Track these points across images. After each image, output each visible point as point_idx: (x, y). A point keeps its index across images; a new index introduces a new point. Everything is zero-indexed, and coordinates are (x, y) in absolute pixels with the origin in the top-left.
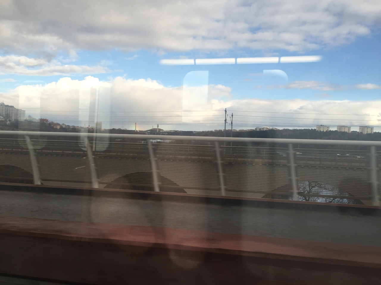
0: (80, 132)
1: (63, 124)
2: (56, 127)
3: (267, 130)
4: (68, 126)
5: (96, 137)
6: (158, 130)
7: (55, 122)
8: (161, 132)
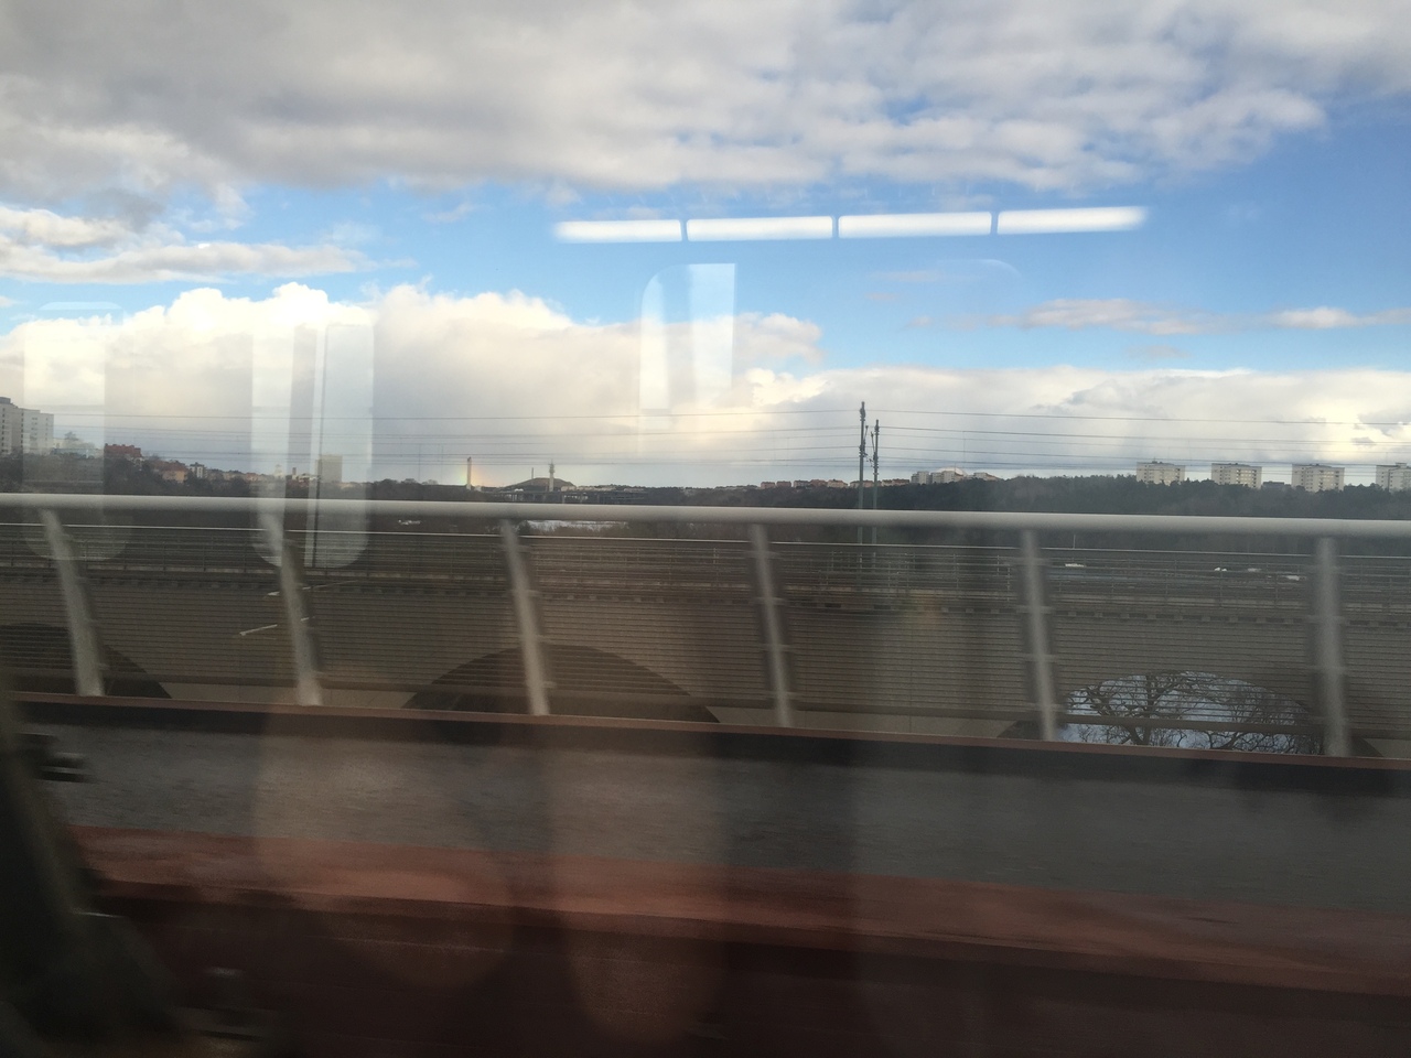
0: (256, 496)
1: (197, 465)
2: (170, 478)
3: (957, 480)
4: (215, 470)
5: (317, 514)
6: (551, 486)
8: (564, 493)
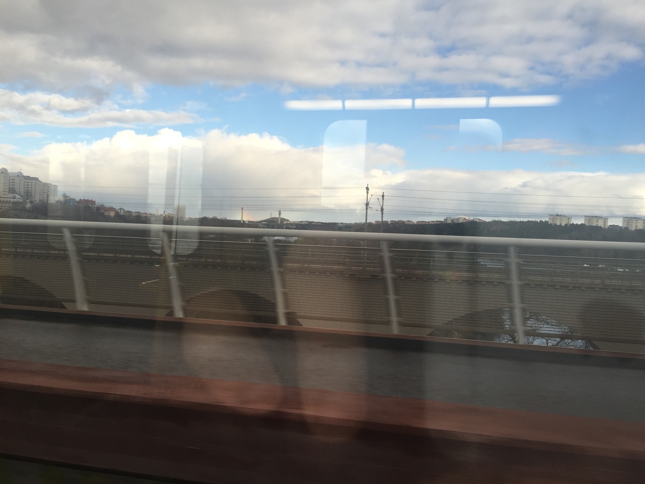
0: (150, 223)
1: (121, 209)
2: (108, 214)
3: (465, 221)
4: (129, 212)
6: (279, 221)
7: (107, 205)
8: (285, 224)
